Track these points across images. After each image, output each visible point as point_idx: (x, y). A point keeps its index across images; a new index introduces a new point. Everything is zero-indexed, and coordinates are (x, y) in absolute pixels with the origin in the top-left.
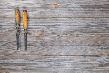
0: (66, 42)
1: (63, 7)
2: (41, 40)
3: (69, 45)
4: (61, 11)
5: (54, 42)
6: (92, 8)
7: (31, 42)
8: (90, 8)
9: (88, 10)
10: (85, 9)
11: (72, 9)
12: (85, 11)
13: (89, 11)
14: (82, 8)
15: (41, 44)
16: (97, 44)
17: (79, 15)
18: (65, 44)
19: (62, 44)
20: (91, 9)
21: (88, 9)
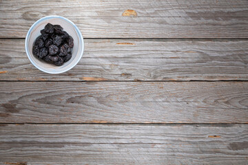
0: (155, 95)
1: (148, 15)
2: (98, 90)
3: (160, 100)
4: (144, 25)
5: (127, 94)
6: (211, 18)
7: (75, 93)
8: (207, 18)
9: (203, 24)
10: (197, 21)
11: (168, 20)
12: (197, 24)
13: (205, 26)
14: (190, 19)
15: (98, 98)
16: (223, 99)
17: (184, 34)
18: (151, 100)
19: (146, 100)
20: (210, 21)
21: (203, 20)
